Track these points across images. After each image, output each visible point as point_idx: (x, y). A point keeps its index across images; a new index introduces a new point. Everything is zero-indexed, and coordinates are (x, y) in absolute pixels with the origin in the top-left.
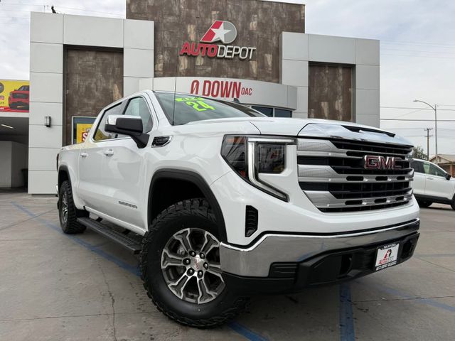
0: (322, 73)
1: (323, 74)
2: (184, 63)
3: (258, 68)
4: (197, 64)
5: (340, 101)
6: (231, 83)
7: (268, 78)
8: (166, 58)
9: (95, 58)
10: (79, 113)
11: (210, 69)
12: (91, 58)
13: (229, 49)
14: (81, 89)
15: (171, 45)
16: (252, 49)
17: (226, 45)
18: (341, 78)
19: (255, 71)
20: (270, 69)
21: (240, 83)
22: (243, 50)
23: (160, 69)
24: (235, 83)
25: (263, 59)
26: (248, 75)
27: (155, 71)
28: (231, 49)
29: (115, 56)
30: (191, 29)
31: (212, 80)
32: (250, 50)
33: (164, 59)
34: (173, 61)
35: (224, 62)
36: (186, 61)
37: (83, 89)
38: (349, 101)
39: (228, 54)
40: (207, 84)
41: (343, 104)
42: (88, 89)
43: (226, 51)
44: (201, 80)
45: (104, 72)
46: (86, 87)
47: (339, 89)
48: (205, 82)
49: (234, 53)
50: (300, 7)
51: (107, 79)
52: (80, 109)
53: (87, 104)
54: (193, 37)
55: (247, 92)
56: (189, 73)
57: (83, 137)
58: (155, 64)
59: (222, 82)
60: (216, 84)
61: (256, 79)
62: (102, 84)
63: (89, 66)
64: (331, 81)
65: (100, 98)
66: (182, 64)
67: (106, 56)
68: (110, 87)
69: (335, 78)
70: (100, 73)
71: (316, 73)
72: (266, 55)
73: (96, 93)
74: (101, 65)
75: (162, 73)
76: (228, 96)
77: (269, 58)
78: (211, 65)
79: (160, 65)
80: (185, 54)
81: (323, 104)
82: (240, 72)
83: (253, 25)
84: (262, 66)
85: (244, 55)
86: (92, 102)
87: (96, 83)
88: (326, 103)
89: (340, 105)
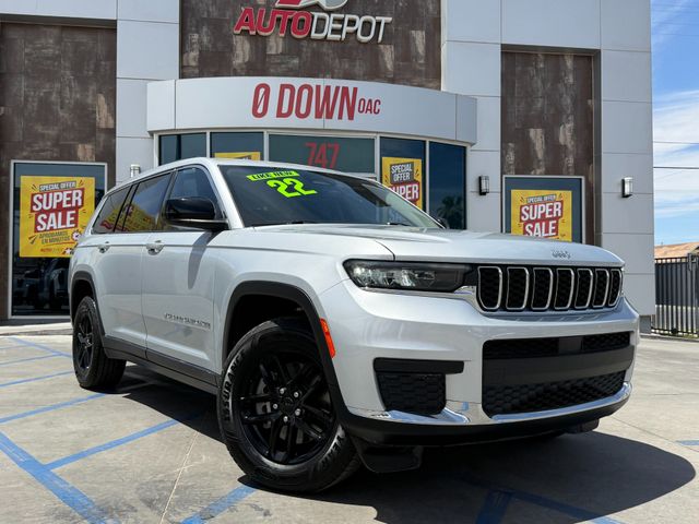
0: (530, 68)
1: (532, 71)
2: (242, 51)
3: (396, 59)
4: (269, 53)
5: (570, 126)
6: (337, 88)
7: (417, 80)
8: (205, 40)
9: (59, 41)
10: (25, 154)
11: (296, 61)
12: (51, 41)
13: (335, 20)
14: (29, 107)
15: (215, 14)
16: (384, 20)
17: (329, 12)
18: (570, 79)
19: (390, 66)
20: (422, 61)
21: (355, 90)
22: (364, 23)
23: (193, 64)
24: (345, 90)
25: (408, 40)
26: (375, 74)
27: (182, 67)
28: (341, 21)
29: (100, 36)
31: (297, 82)
32: (379, 23)
33: (200, 42)
34: (220, 45)
35: (325, 48)
36: (247, 46)
37: (34, 105)
38: (589, 127)
39: (334, 31)
40: (287, 92)
41: (576, 132)
42: (45, 104)
43: (330, 25)
44: (274, 83)
45: (77, 69)
46: (41, 100)
47: (567, 101)
48: (283, 87)
49: (346, 29)
51: (83, 82)
52: (29, 145)
53: (43, 135)
55: (371, 107)
56: (251, 70)
57: (33, 204)
58: (182, 51)
59: (318, 87)
60: (306, 92)
61: (392, 81)
62: (73, 95)
63: (48, 58)
64: (549, 85)
65: (69, 123)
66: (239, 51)
67: (82, 38)
68: (90, 100)
69: (558, 79)
70: (68, 73)
71: (519, 69)
72: (413, 32)
73: (61, 114)
74: (71, 55)
75: (197, 71)
76: (330, 116)
77: (419, 37)
78: (299, 54)
79: (193, 55)
80: (245, 33)
81: (532, 132)
82: (359, 68)
84: (406, 55)
85: (366, 32)
86: (52, 132)
87: (60, 93)
88: (539, 131)
89: (569, 134)
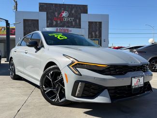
1: (93, 25)
2: (54, 23)
4: (58, 23)
8: (50, 22)
15: (51, 18)
16: (73, 18)
18: (98, 26)
20: (78, 24)
22: (70, 19)
24: (67, 29)
25: (76, 21)
30: (56, 13)
31: (61, 28)
34: (52, 22)
35: (65, 22)
41: (99, 33)
43: (66, 19)
44: (59, 28)
45: (33, 26)
47: (98, 29)
49: (68, 20)
50: (86, 6)
54: (57, 16)
59: (64, 29)
63: (30, 24)
68: (35, 30)
69: (96, 25)
71: (91, 24)
74: (33, 24)
76: (65, 32)
77: (78, 20)
78: (62, 23)
79: (48, 24)
80: (55, 20)
81: (93, 33)
83: (73, 12)
84: (76, 23)
